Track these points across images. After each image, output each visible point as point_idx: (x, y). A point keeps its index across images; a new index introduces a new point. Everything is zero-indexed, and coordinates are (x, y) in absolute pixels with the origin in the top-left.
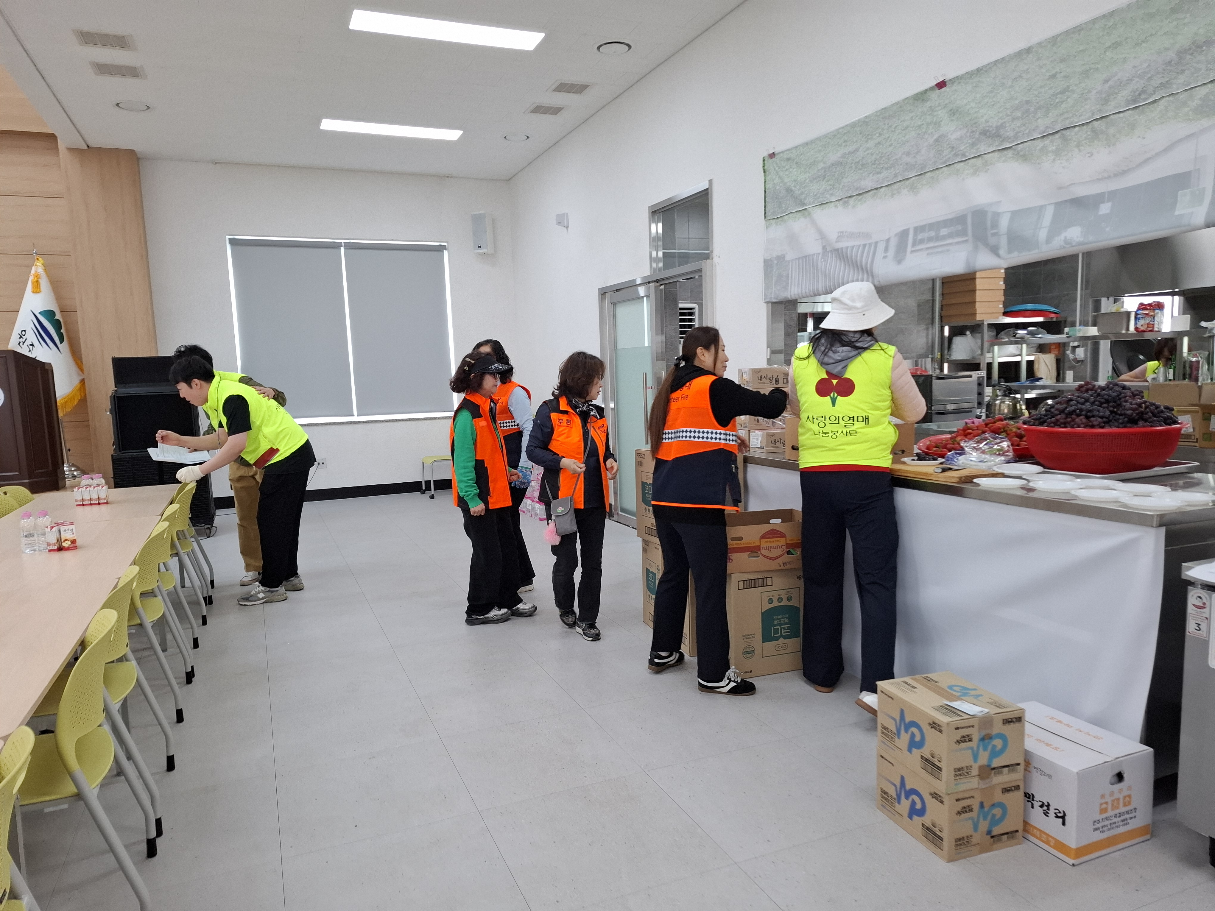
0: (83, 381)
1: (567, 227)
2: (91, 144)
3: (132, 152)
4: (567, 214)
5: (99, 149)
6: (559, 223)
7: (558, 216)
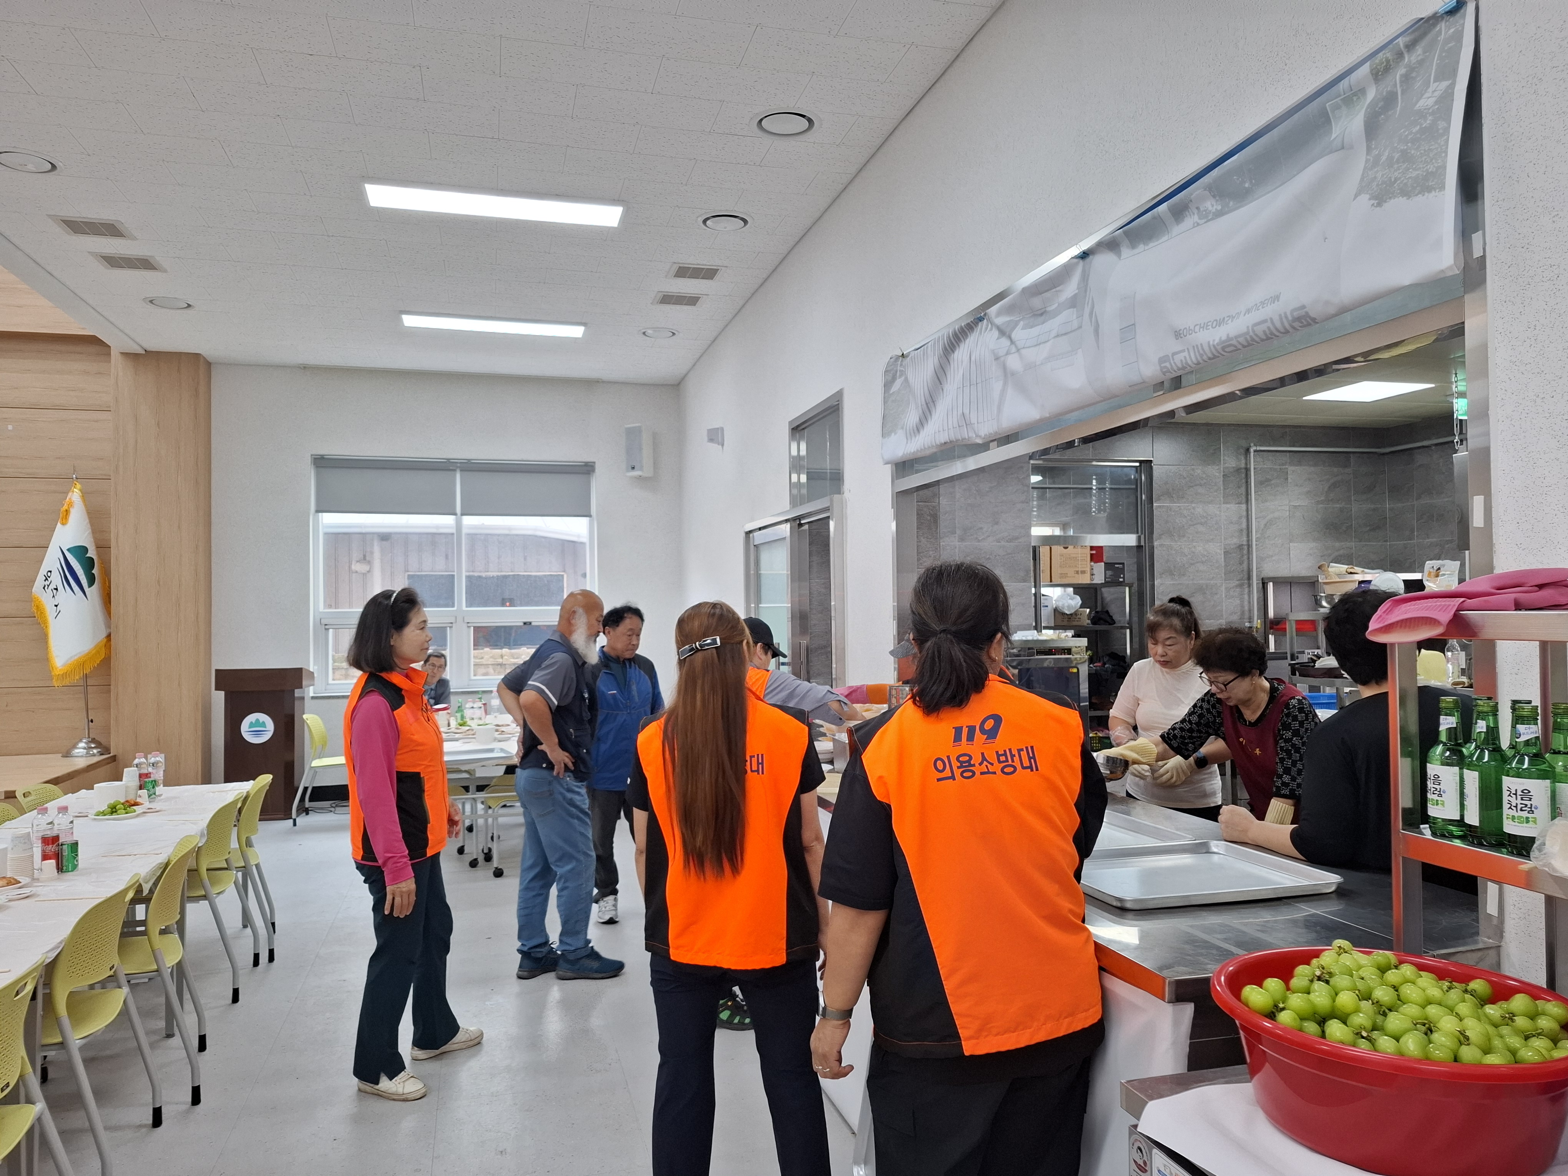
0: (109, 636)
1: (723, 445)
2: (149, 349)
3: (196, 357)
4: (722, 429)
5: (158, 353)
6: (711, 440)
7: (709, 431)
